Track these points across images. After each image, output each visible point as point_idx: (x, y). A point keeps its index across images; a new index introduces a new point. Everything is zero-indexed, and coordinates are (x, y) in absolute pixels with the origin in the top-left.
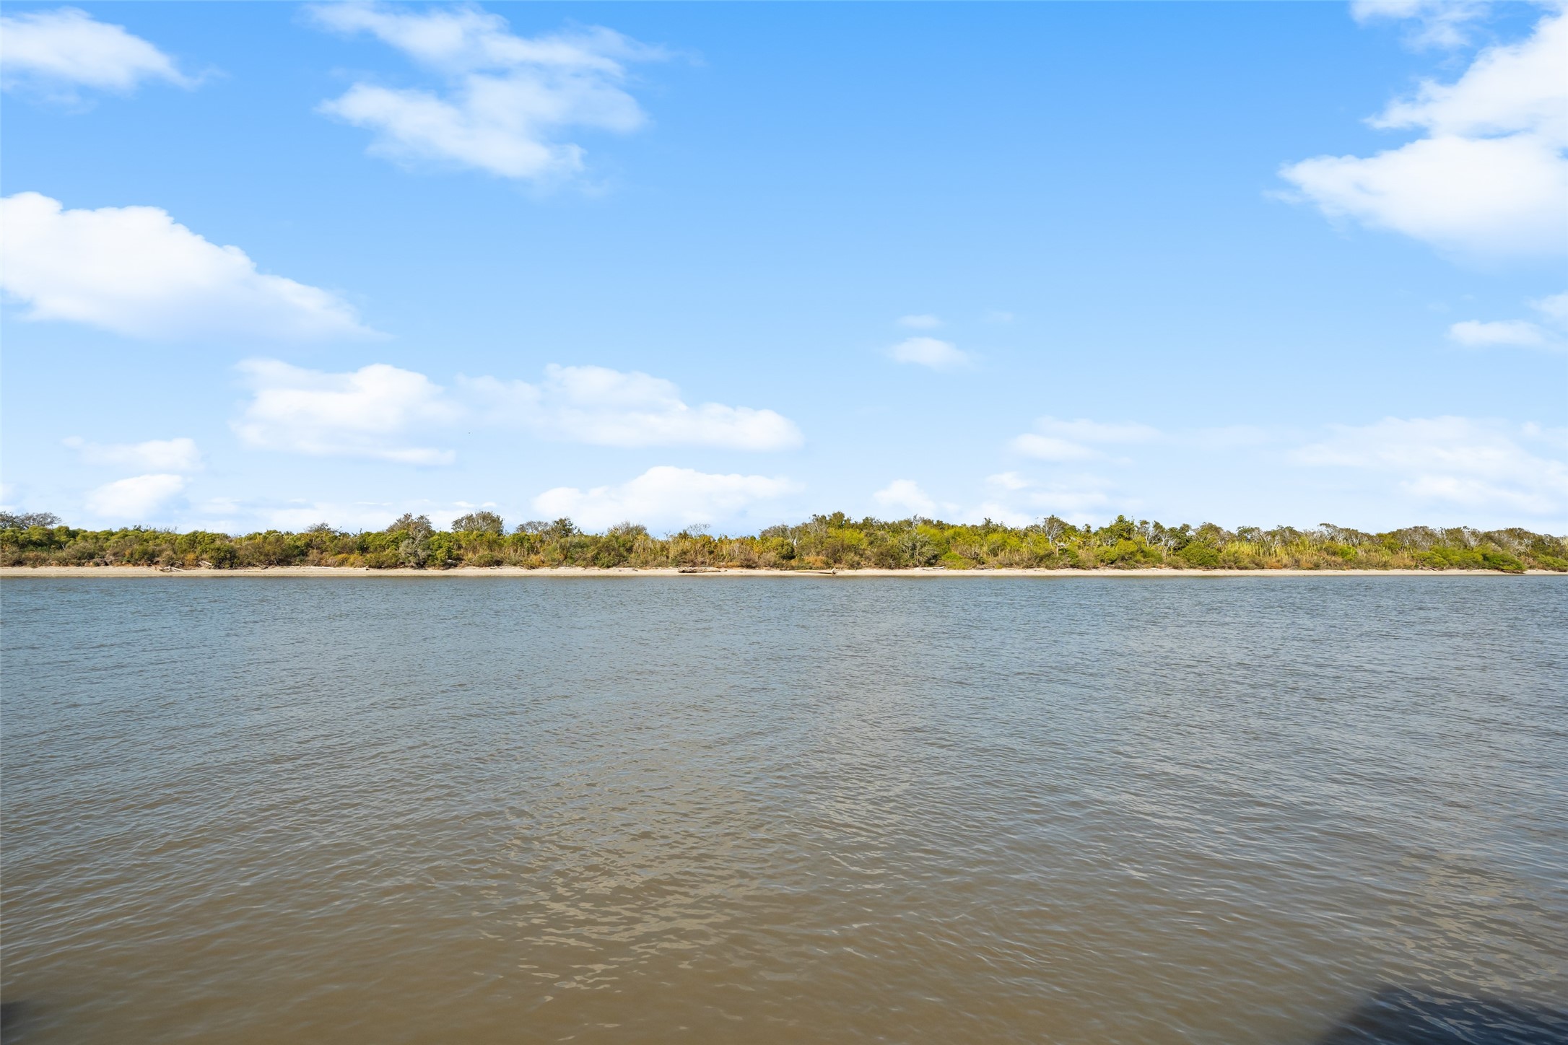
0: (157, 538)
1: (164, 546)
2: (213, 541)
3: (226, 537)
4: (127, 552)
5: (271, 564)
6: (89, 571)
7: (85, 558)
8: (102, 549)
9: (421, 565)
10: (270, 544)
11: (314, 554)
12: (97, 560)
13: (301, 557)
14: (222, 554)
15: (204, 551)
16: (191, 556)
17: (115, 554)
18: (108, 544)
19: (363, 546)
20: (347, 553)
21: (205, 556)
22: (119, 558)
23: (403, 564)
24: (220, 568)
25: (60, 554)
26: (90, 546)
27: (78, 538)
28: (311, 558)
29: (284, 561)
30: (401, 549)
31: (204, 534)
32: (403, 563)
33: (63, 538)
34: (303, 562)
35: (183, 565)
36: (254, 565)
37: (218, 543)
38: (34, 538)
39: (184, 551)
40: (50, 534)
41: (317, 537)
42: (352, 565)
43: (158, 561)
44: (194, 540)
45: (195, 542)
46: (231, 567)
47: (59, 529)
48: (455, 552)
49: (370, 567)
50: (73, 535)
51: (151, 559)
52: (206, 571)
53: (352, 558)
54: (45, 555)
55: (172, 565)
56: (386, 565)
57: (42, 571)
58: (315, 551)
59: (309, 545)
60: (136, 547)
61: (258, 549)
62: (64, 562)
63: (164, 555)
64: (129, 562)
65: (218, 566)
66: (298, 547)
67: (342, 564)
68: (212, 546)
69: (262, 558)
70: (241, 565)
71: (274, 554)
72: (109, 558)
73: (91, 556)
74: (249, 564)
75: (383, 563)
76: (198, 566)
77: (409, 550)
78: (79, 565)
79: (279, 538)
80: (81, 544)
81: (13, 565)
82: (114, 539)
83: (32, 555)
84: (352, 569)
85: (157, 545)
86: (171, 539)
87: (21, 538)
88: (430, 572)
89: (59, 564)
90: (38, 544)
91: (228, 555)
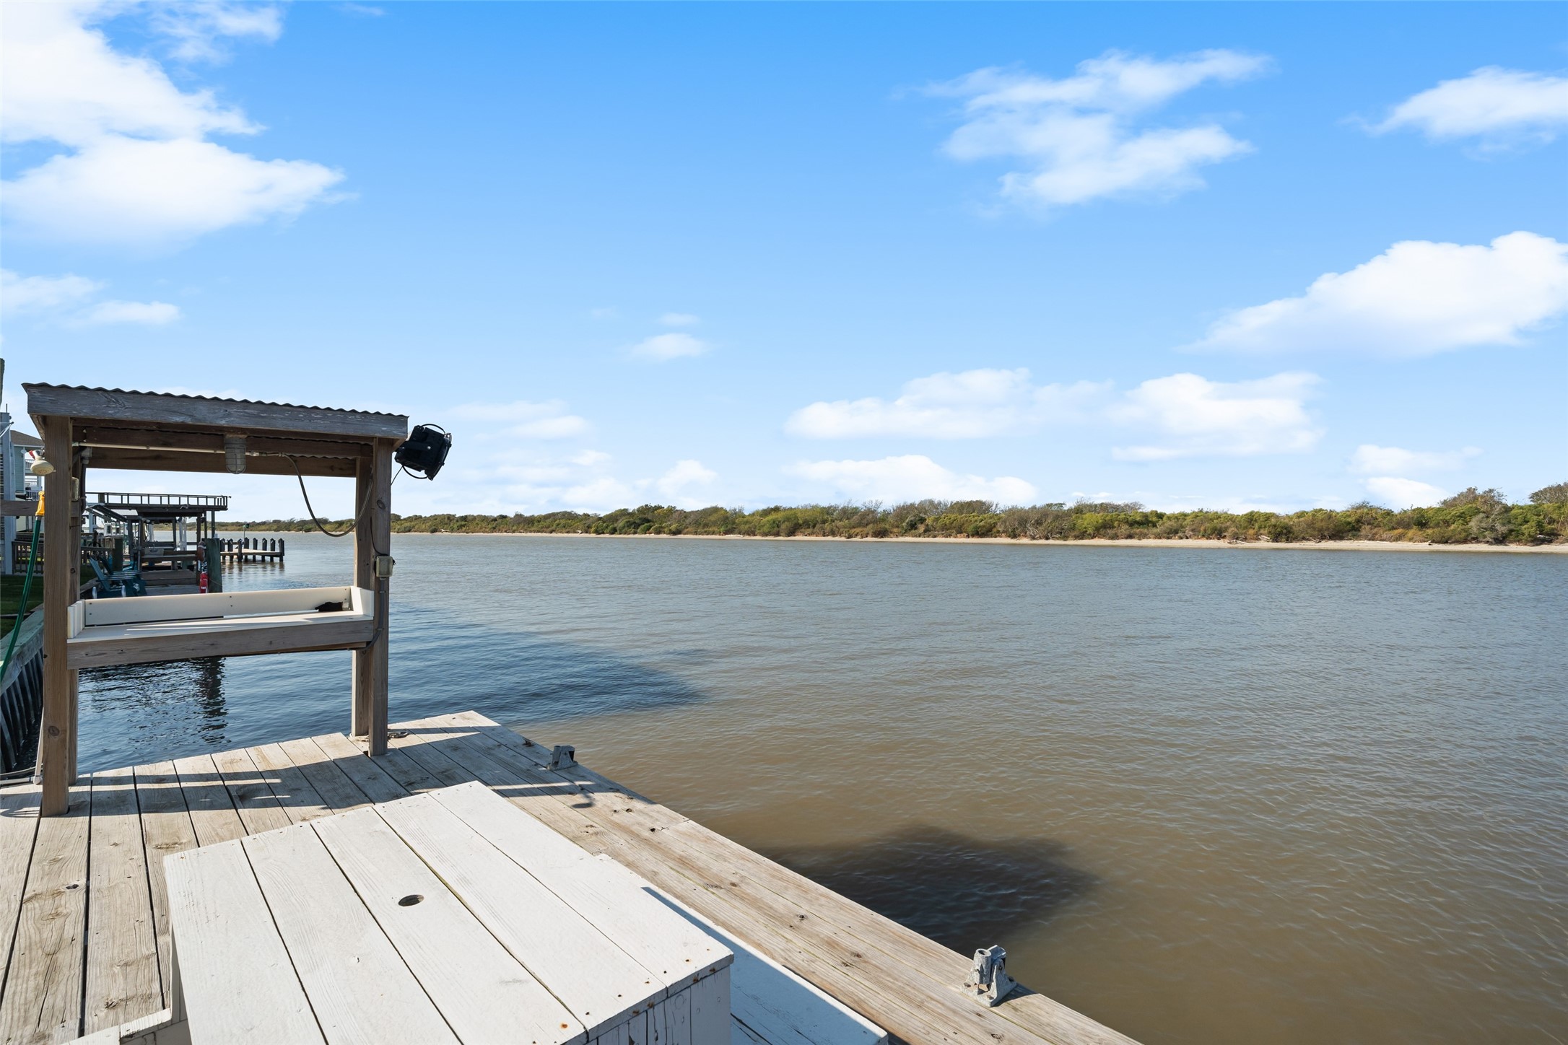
0: (1219, 517)
1: (1228, 524)
2: (1268, 519)
3: (1279, 516)
4: (1202, 529)
5: (1323, 538)
6: (1175, 542)
7: (1172, 533)
8: (1182, 527)
9: (1501, 540)
10: (1319, 521)
11: (1365, 529)
12: (1180, 534)
13: (1355, 533)
14: (1279, 530)
15: (1261, 527)
16: (1251, 532)
17: (1193, 530)
18: (1186, 522)
19: (1419, 521)
20: (1404, 528)
21: (1262, 531)
22: (1196, 533)
23: (1476, 540)
24: (1277, 542)
25: (1155, 530)
26: (1172, 523)
27: (1165, 518)
28: (1363, 532)
29: (1337, 534)
30: (1472, 524)
31: (1259, 514)
32: (1474, 539)
33: (1154, 519)
34: (1356, 537)
35: (1245, 539)
36: (1308, 540)
37: (1273, 521)
38: (1138, 519)
39: (1246, 528)
40: (1145, 516)
41: (1368, 514)
42: (1411, 540)
43: (1225, 536)
44: (1251, 519)
45: (1252, 520)
46: (1287, 541)
47: (1152, 512)
48: (1548, 527)
49: (1433, 541)
50: (1161, 516)
51: (1219, 534)
52: (1265, 543)
53: (1410, 533)
54: (1146, 531)
55: (1237, 539)
56: (1453, 540)
57: (1144, 542)
58: (1367, 527)
59: (1358, 521)
60: (1206, 524)
61: (1311, 525)
62: (1158, 536)
63: (1230, 530)
64: (1203, 536)
65: (1276, 539)
66: (1349, 523)
67: (1398, 539)
68: (1268, 523)
69: (1316, 533)
70: (1296, 539)
71: (1328, 529)
72: (1189, 533)
73: (1176, 532)
74: (1304, 539)
75: (1449, 539)
76: (1258, 539)
77: (1484, 525)
78: (1168, 538)
79: (1330, 515)
80: (1168, 524)
81: (1127, 538)
82: (1190, 519)
83: (1138, 531)
84: (1411, 543)
85: (1223, 523)
86: (1232, 519)
87: (1130, 519)
88: (1513, 548)
89: (1155, 538)
90: (1140, 524)
91: (1283, 531)
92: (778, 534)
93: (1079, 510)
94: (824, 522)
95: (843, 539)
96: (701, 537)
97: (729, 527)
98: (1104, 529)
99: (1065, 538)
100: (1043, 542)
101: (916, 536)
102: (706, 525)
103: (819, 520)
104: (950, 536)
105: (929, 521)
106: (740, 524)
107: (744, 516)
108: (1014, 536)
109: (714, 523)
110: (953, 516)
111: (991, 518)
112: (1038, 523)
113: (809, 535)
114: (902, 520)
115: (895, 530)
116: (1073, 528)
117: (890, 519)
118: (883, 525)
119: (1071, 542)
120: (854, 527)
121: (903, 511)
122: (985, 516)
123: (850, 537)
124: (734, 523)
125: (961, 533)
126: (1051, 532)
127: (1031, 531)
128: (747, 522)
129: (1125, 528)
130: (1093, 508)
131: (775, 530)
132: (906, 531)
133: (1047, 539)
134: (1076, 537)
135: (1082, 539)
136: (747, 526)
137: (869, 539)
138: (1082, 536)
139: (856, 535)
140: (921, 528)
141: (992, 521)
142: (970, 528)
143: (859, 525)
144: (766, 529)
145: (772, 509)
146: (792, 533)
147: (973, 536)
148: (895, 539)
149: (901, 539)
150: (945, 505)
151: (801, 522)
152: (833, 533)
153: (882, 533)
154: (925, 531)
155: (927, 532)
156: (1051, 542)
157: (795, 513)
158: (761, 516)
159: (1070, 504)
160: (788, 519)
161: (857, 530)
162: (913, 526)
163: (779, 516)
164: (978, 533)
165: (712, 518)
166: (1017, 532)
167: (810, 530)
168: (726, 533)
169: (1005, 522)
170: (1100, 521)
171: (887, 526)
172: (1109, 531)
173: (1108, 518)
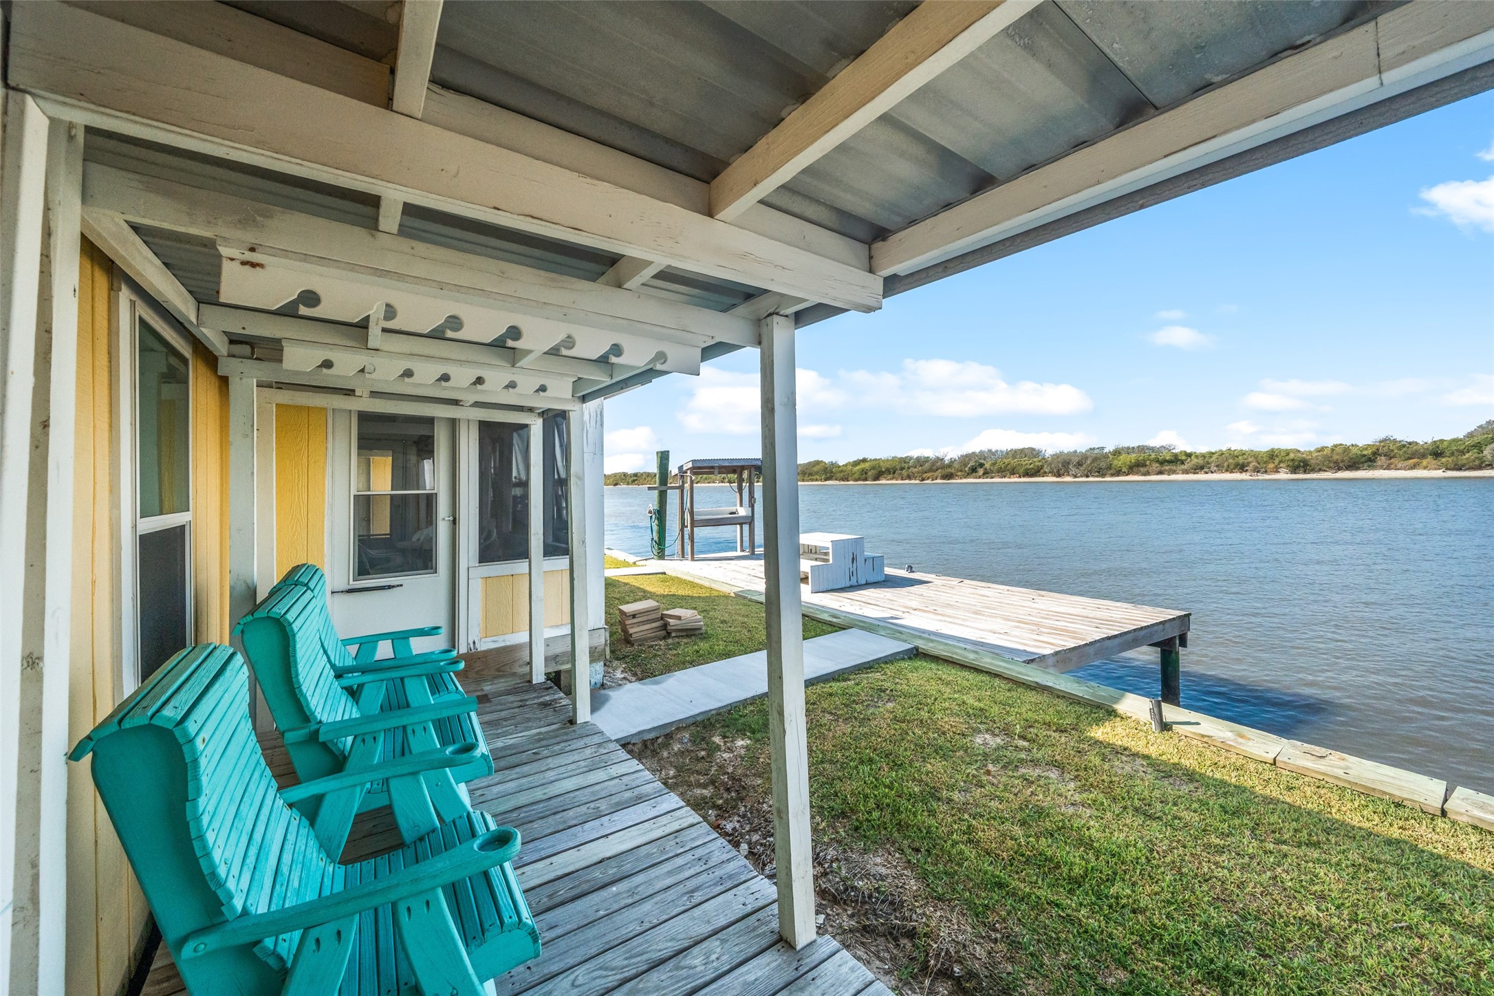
0: (1244, 454)
1: (1250, 460)
2: (1288, 454)
3: (1299, 451)
4: (1226, 464)
5: (1339, 469)
6: (1201, 476)
7: (1198, 469)
8: (1208, 463)
10: (1337, 454)
11: (1382, 460)
12: (1206, 470)
13: (1370, 463)
14: (1296, 463)
15: (1281, 462)
16: (1271, 466)
17: (1217, 466)
18: (1212, 460)
19: (1436, 452)
20: (1418, 458)
21: (1282, 465)
22: (1220, 468)
24: (1296, 473)
25: (1183, 467)
26: (1201, 461)
27: (1193, 457)
28: (1379, 463)
29: (1353, 465)
30: (1485, 452)
31: (1280, 450)
32: (1489, 465)
33: (1184, 458)
34: (1371, 467)
35: (1266, 472)
36: (1325, 471)
37: (1292, 456)
38: (1167, 458)
39: (1266, 462)
40: (1176, 455)
41: (1385, 447)
42: (1425, 468)
43: (1247, 470)
44: (1272, 455)
45: (1273, 455)
46: (1305, 472)
47: (1181, 452)
49: (1447, 469)
50: (1189, 455)
51: (1242, 468)
52: (1284, 475)
53: (1425, 462)
54: (1174, 468)
55: (1258, 472)
56: (1467, 467)
57: (1173, 477)
58: (1383, 458)
59: (1376, 454)
60: (1231, 461)
61: (1327, 458)
62: (1186, 472)
63: (1251, 465)
64: (1227, 471)
65: (1294, 471)
66: (1365, 456)
67: (1413, 467)
68: (1287, 458)
69: (1331, 465)
70: (1313, 471)
71: (1342, 461)
72: (1214, 468)
73: (1202, 468)
74: (1320, 470)
75: (1463, 466)
76: (1278, 472)
78: (1195, 473)
79: (1346, 449)
80: (1195, 461)
81: (1157, 474)
82: (1215, 457)
83: (1167, 468)
84: (1425, 471)
85: (1246, 459)
86: (1256, 455)
87: (1160, 458)
89: (1183, 473)
90: (1170, 462)
91: (1301, 464)
92: (866, 479)
93: (1117, 453)
94: (902, 469)
95: (918, 482)
96: (806, 483)
97: (828, 475)
98: (1136, 467)
99: (1103, 475)
100: (1084, 479)
101: (976, 478)
102: (811, 474)
103: (898, 467)
104: (1005, 477)
105: (987, 466)
106: (837, 472)
107: (839, 467)
108: (1059, 475)
109: (817, 473)
110: (1007, 461)
111: (1039, 461)
112: (1079, 464)
113: (891, 479)
114: (966, 465)
115: (959, 473)
116: (1110, 467)
117: (956, 465)
118: (949, 470)
119: (1108, 479)
120: (926, 473)
121: (965, 459)
122: (1035, 460)
123: (923, 480)
124: (832, 472)
125: (1014, 474)
126: (1090, 471)
127: (1073, 470)
128: (841, 471)
129: (1156, 466)
130: (1129, 450)
131: (863, 476)
132: (968, 474)
133: (1087, 476)
134: (1112, 475)
135: (1118, 476)
136: (842, 474)
137: (939, 481)
138: (1118, 473)
139: (928, 479)
140: (981, 471)
141: (1040, 464)
142: (1021, 471)
143: (931, 470)
144: (856, 476)
145: (861, 461)
146: (877, 478)
147: (1024, 476)
148: (959, 481)
149: (964, 481)
150: (1002, 452)
151: (883, 470)
152: (909, 478)
153: (949, 476)
154: (984, 474)
155: (986, 473)
156: (1091, 479)
157: (879, 464)
158: (853, 466)
159: (1110, 448)
160: (873, 468)
161: (928, 475)
162: (974, 470)
163: (866, 465)
164: (1027, 474)
165: (815, 469)
166: (1061, 472)
167: (891, 476)
168: (826, 480)
169: (1050, 464)
170: (1133, 461)
171: (953, 471)
172: (1141, 469)
173: (1141, 458)
